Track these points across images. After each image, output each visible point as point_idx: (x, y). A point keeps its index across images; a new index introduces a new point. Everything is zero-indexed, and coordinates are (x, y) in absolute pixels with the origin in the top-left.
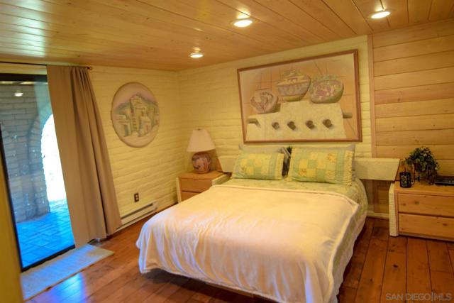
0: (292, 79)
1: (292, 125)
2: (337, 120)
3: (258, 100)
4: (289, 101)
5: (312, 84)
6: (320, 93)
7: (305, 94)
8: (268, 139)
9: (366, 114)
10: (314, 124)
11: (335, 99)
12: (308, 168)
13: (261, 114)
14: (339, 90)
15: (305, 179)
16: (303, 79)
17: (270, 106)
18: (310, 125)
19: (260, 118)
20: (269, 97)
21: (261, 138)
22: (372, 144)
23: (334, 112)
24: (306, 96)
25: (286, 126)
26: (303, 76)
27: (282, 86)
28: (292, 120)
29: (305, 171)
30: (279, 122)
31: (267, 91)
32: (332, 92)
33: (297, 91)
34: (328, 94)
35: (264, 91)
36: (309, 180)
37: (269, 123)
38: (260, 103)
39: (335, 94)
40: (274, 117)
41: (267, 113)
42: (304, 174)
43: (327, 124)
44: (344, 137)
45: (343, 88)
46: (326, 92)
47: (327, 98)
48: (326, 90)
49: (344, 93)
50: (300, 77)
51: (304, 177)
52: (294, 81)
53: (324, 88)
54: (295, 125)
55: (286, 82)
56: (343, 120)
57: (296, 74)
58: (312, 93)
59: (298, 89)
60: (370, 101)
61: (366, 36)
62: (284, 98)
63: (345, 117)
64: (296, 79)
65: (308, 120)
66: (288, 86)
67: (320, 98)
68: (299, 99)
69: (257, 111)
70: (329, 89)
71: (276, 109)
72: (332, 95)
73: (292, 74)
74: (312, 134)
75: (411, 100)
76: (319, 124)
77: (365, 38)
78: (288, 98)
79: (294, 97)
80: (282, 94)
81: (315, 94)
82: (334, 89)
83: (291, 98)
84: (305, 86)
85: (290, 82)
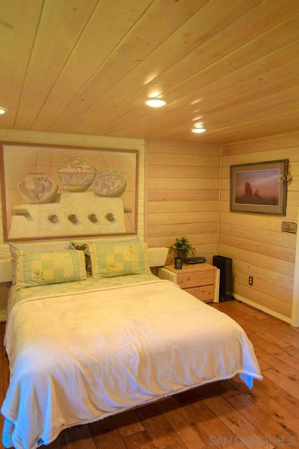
0: (76, 167)
1: (73, 219)
2: (119, 215)
3: (31, 186)
4: (71, 191)
5: (97, 176)
6: (105, 186)
7: (90, 185)
8: (42, 234)
9: (141, 210)
10: (97, 217)
11: (119, 194)
12: (116, 262)
13: (33, 204)
14: (122, 185)
15: (115, 274)
16: (89, 169)
17: (47, 195)
18: (93, 218)
19: (33, 209)
20: (46, 184)
21: (33, 234)
22: (144, 236)
23: (116, 206)
24: (90, 188)
25: (66, 218)
26: (88, 166)
27: (65, 173)
28: (73, 213)
29: (113, 266)
30: (58, 216)
31: (45, 177)
32: (115, 186)
33: (82, 182)
34: (112, 188)
35: (39, 176)
36: (118, 274)
37: (45, 215)
38: (33, 191)
39: (119, 189)
40: (52, 208)
41: (43, 203)
42: (112, 269)
43: (110, 217)
44: (124, 231)
45: (125, 185)
46: (110, 186)
47: (110, 193)
48: (110, 184)
49: (126, 189)
50: (85, 167)
51: (113, 272)
52: (79, 170)
53: (109, 182)
54: (77, 218)
55: (69, 169)
56: (123, 214)
57: (81, 162)
58: (97, 185)
59: (82, 179)
60: (144, 199)
61: (143, 141)
62: (66, 187)
63: (126, 211)
64: (81, 168)
65: (91, 213)
66: (71, 175)
67: (105, 191)
68: (83, 191)
69: (29, 201)
70: (113, 184)
71: (55, 199)
72: (116, 190)
73: (76, 162)
74: (95, 228)
75: (172, 200)
76: (101, 218)
77: (142, 141)
78: (70, 188)
79: (79, 187)
80: (64, 182)
81: (100, 187)
82: (118, 183)
83: (74, 188)
84: (91, 177)
85: (73, 170)
